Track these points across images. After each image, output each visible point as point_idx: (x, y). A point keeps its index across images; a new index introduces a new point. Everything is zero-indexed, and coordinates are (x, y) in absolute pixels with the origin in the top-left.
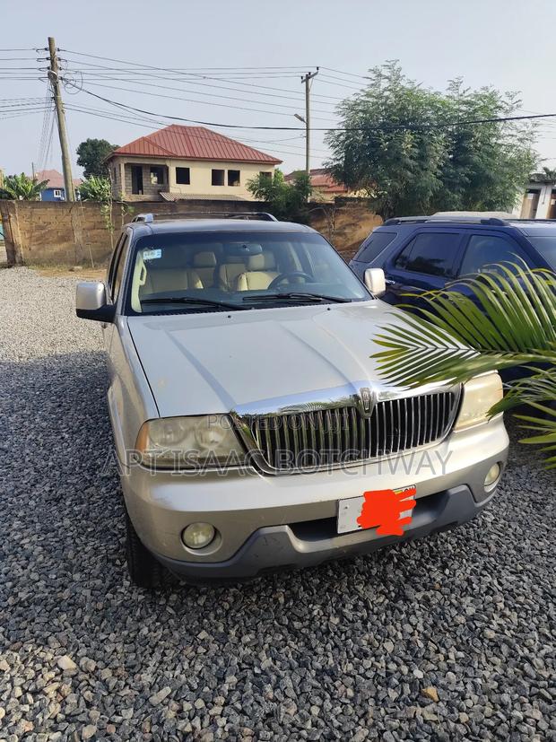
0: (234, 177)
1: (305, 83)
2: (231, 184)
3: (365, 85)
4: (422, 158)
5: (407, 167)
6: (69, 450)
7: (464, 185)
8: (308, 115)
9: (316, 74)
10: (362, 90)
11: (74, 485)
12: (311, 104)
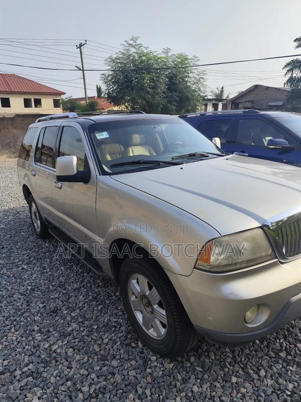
0: (38, 103)
1: (79, 49)
2: (36, 106)
3: (121, 49)
4: (154, 88)
5: (148, 93)
6: (34, 276)
7: (176, 101)
8: (83, 66)
9: (85, 44)
10: (120, 52)
11: (58, 298)
12: (84, 60)
